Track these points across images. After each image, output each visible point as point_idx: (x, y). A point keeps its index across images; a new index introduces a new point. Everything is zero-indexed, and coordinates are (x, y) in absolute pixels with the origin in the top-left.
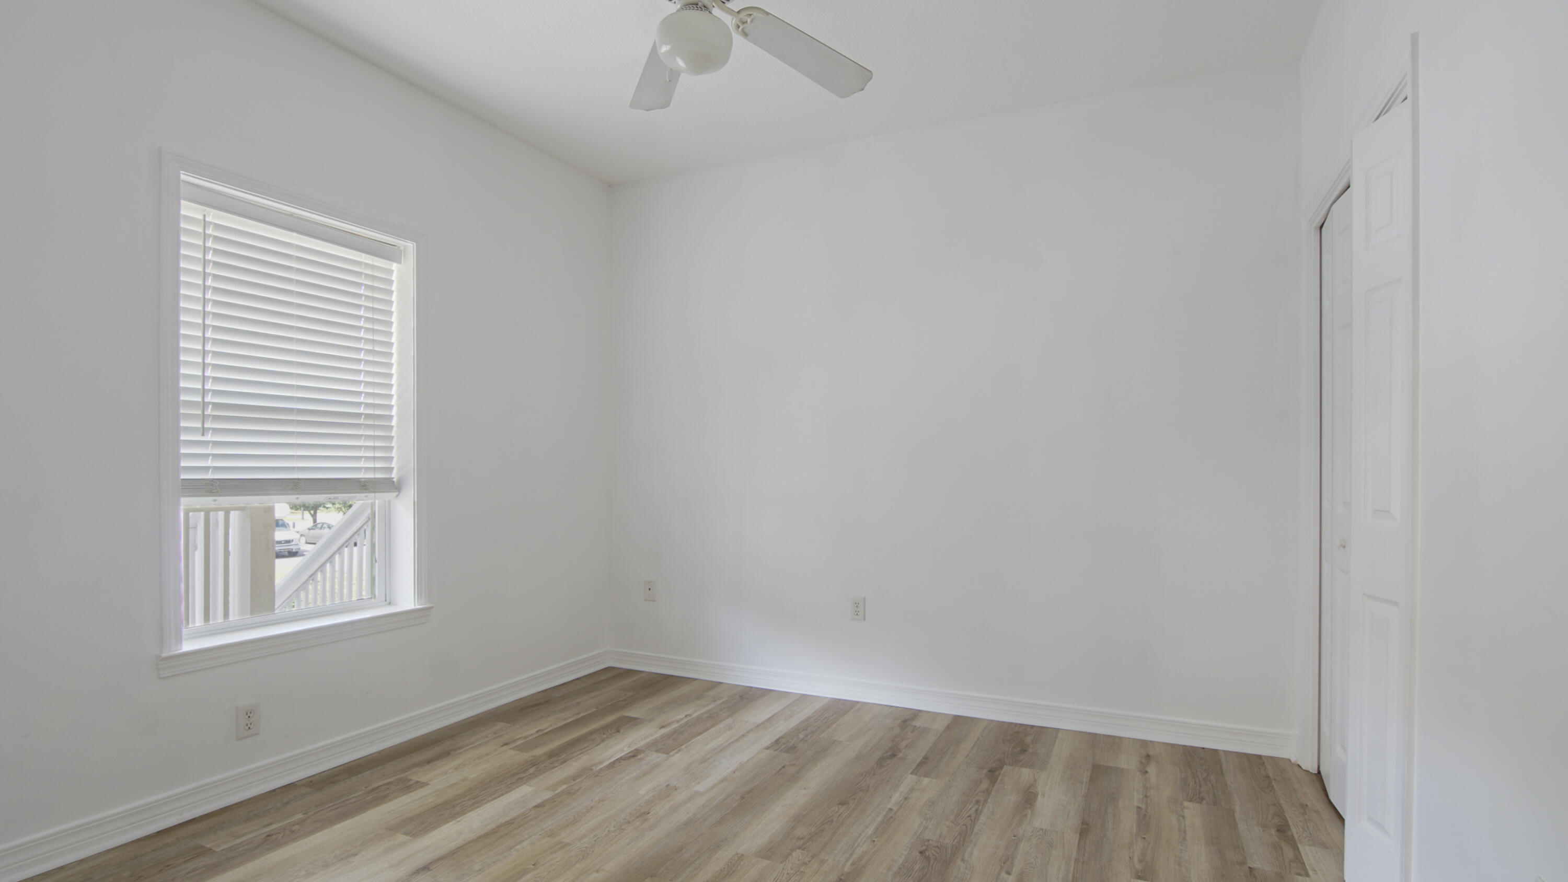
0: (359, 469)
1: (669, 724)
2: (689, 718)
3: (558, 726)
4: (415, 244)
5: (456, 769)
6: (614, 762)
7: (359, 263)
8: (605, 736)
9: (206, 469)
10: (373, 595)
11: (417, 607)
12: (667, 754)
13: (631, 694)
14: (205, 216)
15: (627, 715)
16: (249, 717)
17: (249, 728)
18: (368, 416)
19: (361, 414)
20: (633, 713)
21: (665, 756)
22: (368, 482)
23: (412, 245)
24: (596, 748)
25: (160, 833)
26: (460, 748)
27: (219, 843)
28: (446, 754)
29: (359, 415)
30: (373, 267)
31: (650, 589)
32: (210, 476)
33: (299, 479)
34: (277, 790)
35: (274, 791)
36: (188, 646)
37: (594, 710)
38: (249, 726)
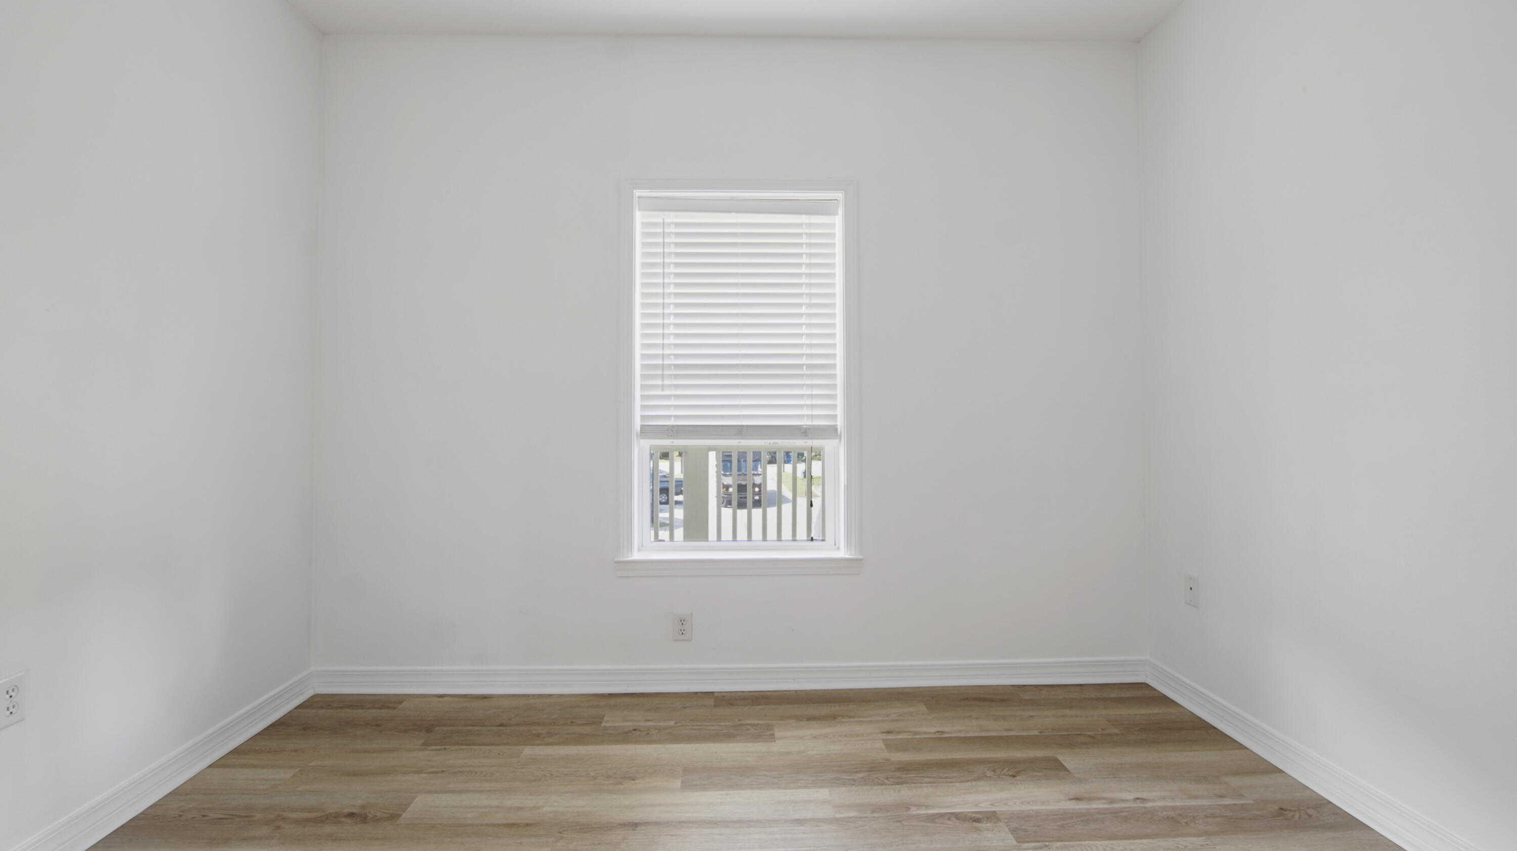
0: (801, 417)
1: (1090, 799)
2: (1138, 804)
3: (969, 735)
4: (843, 192)
5: (815, 737)
6: (941, 815)
7: (800, 225)
8: (989, 774)
9: (669, 417)
10: (794, 539)
11: (847, 556)
12: (1018, 842)
13: (1116, 731)
14: (663, 219)
15: (1060, 758)
16: (682, 624)
17: (682, 633)
18: (809, 366)
19: (803, 365)
20: (1069, 759)
21: (1015, 843)
22: (809, 429)
23: (841, 195)
24: (958, 784)
25: (611, 695)
26: (850, 717)
27: (612, 720)
28: (832, 718)
29: (800, 366)
30: (809, 225)
31: (1191, 588)
32: (673, 422)
33: (743, 426)
34: (699, 694)
35: (696, 693)
36: (636, 556)
37: (1036, 733)
38: (682, 631)
